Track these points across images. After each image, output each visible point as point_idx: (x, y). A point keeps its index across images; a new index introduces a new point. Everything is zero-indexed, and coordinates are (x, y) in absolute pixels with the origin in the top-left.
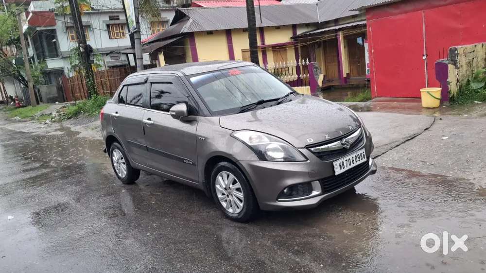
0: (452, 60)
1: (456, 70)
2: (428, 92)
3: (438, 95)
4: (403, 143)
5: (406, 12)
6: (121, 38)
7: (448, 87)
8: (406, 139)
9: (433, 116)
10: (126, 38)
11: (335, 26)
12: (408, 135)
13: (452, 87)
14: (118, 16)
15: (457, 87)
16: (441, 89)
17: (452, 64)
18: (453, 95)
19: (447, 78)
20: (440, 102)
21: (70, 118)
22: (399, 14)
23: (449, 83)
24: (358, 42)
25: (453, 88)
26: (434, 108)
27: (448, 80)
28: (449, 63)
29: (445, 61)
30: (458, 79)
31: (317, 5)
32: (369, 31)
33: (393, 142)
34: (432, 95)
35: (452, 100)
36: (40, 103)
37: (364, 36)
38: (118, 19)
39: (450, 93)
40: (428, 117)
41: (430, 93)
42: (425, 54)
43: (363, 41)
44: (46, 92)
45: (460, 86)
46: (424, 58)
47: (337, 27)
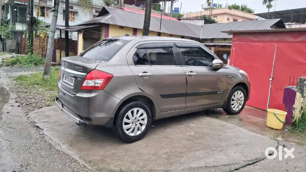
0: (300, 89)
1: (303, 99)
2: (274, 114)
3: (283, 119)
4: (243, 167)
5: (263, 42)
6: (71, 21)
7: (293, 112)
8: (247, 163)
9: (277, 140)
10: (74, 21)
11: (211, 43)
12: (249, 159)
13: (296, 112)
14: (72, 7)
15: (300, 114)
16: (286, 113)
17: (300, 92)
18: (296, 120)
19: (293, 103)
20: (284, 125)
21: (8, 65)
22: (257, 42)
23: (294, 109)
24: (224, 57)
25: (297, 114)
26: (277, 129)
27: (294, 106)
28: (297, 91)
29: (294, 88)
30: (302, 107)
31: (202, 27)
32: (233, 51)
33: (233, 164)
34: (277, 118)
35: (294, 125)
36: (5, 51)
37: (228, 53)
38: (72, 8)
39: (293, 118)
40: (272, 140)
41: (276, 115)
42: (272, 77)
43: (227, 57)
44: (10, 45)
45: (302, 113)
46: (271, 79)
47: (211, 44)
